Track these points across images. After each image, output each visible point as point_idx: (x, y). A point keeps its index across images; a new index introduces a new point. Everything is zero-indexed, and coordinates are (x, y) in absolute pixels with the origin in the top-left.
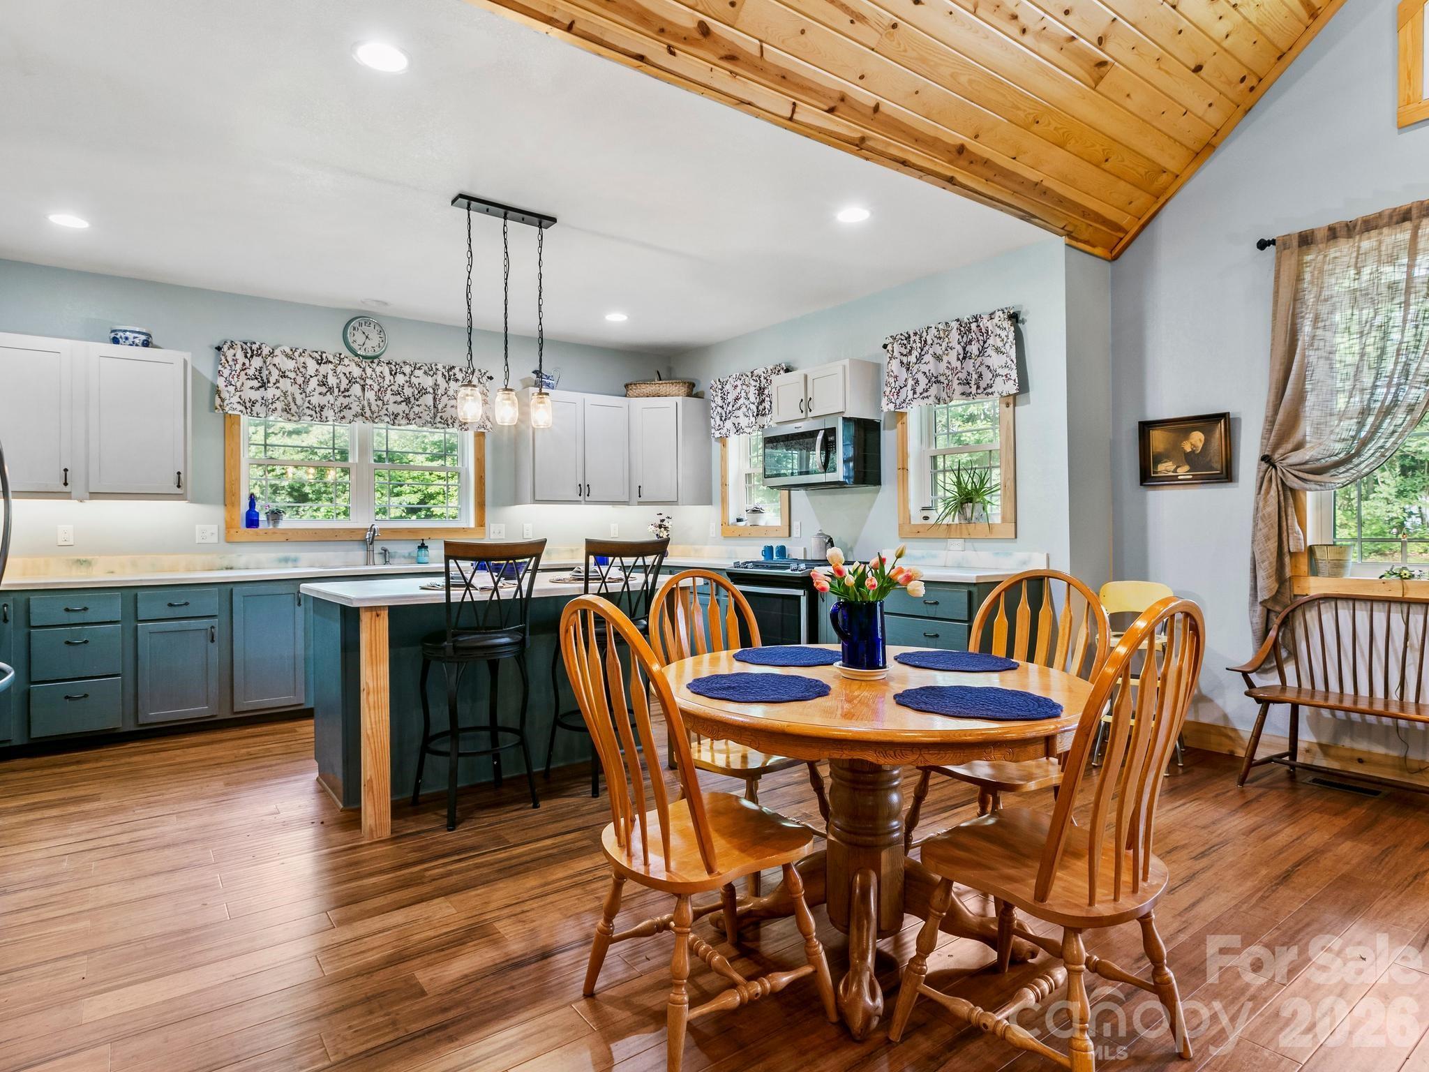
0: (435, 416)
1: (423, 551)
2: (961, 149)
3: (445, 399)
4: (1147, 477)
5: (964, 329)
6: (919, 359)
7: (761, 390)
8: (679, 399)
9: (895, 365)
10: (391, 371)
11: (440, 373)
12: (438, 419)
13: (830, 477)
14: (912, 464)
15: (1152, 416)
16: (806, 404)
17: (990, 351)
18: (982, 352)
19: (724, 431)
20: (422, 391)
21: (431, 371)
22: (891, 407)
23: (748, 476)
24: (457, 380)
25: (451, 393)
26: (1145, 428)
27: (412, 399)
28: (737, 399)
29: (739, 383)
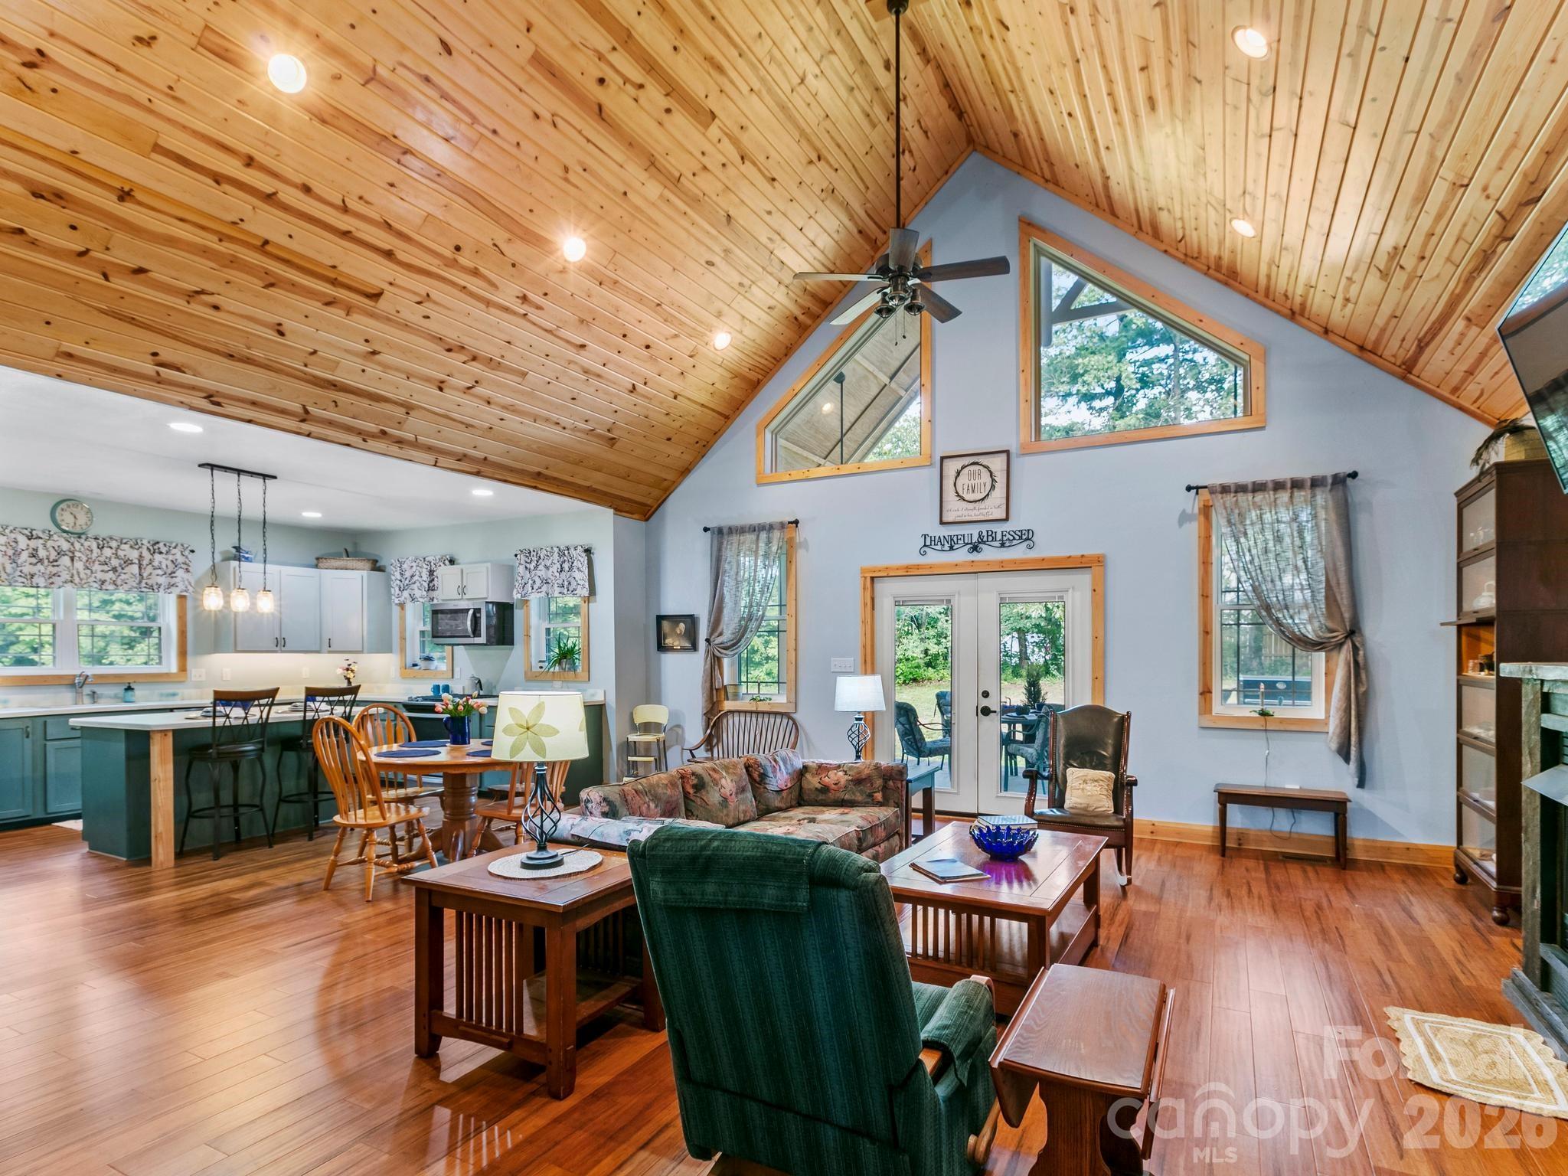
0: (140, 582)
1: (130, 693)
2: (539, 474)
3: (149, 569)
4: (662, 647)
5: (561, 554)
6: (536, 568)
7: (431, 572)
8: (365, 573)
9: (521, 569)
10: (98, 545)
11: (145, 547)
12: (143, 585)
13: (477, 640)
14: (533, 633)
15: (663, 613)
16: (462, 590)
17: (575, 569)
18: (571, 568)
19: (402, 599)
20: (128, 562)
21: (136, 545)
22: (519, 596)
23: (422, 633)
24: (161, 553)
25: (156, 563)
26: (660, 619)
27: (119, 569)
28: (412, 576)
29: (414, 564)
